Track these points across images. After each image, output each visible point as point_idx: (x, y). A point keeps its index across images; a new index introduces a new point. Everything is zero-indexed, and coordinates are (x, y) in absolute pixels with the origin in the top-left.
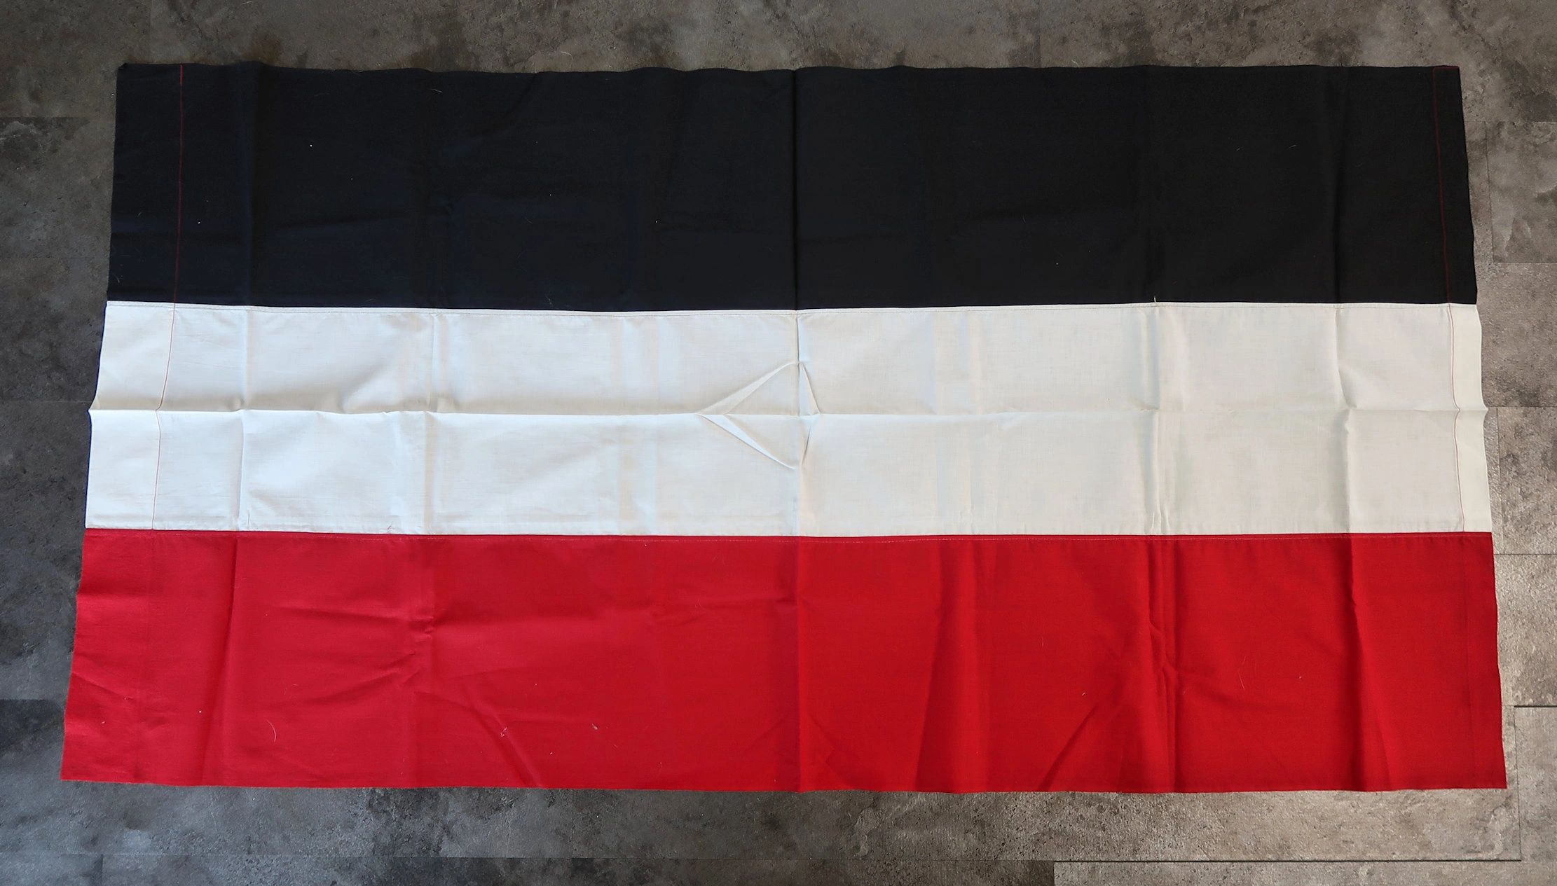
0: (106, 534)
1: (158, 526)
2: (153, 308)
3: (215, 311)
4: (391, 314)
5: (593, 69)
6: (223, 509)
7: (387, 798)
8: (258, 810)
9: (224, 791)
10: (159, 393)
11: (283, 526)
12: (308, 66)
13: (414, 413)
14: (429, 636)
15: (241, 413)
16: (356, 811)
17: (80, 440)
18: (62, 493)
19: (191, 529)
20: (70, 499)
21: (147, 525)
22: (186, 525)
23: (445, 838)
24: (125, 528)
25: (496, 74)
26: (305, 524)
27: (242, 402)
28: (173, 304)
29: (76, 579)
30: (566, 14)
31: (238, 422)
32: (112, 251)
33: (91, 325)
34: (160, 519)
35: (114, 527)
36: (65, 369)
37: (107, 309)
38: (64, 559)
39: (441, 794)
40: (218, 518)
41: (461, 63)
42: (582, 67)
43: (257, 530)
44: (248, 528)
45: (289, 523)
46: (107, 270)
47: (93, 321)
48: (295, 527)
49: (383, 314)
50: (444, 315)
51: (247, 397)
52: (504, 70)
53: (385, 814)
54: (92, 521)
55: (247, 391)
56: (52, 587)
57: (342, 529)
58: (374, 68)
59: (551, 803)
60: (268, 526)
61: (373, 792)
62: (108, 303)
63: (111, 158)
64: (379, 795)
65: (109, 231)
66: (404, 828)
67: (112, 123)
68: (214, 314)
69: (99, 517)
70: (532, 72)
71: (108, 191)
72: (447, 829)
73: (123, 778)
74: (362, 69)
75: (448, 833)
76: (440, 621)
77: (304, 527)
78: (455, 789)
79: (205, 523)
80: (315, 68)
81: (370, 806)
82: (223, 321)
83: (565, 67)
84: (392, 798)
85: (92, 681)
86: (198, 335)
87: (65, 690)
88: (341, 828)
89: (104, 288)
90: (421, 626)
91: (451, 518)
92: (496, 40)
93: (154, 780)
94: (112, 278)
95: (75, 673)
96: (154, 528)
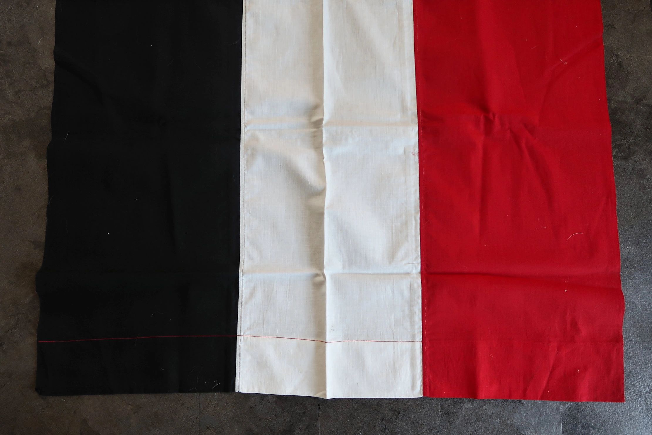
0: (427, 380)
1: (419, 337)
2: (241, 353)
3: (243, 303)
4: (245, 162)
5: (53, 22)
6: (404, 284)
7: (619, 146)
8: (636, 245)
9: (624, 273)
10: (311, 345)
11: (416, 236)
12: (43, 240)
13: (324, 136)
14: (497, 116)
15: (327, 272)
16: (630, 168)
17: (351, 408)
18: (394, 420)
19: (421, 310)
20: (399, 413)
21: (418, 346)
22: (417, 314)
23: (645, 102)
24: (422, 364)
25: (55, 94)
26: (413, 219)
27: (317, 275)
28: (237, 336)
29: (464, 403)
30: (9, 44)
31: (333, 276)
32: (193, 391)
33: (256, 406)
34: (414, 336)
35: (421, 373)
36: (292, 425)
37: (242, 391)
38: (448, 414)
39: (612, 106)
40: (411, 289)
41: (45, 122)
42: (52, 30)
43: (420, 256)
44: (418, 264)
45: (413, 231)
46: (209, 395)
47: (252, 403)
48: (416, 227)
49: (246, 168)
50: (246, 121)
51: (314, 271)
52: (52, 87)
53: (631, 147)
54: (417, 392)
55: (308, 271)
56: (471, 423)
57: (416, 191)
58: (46, 188)
59: (612, 26)
60: (417, 247)
61: (615, 157)
62: (237, 390)
63: (116, 397)
64: (617, 152)
65: (177, 395)
66: (640, 132)
67: (86, 397)
68: (246, 303)
69: (413, 387)
70: (54, 66)
71: (144, 399)
72: (638, 101)
73: (620, 351)
74: (47, 197)
75: (641, 100)
76: (484, 108)
77: (416, 220)
78: (608, 96)
79: (416, 298)
80: (45, 234)
81: (626, 159)
82: (252, 295)
83: (52, 42)
84: (618, 143)
85: (545, 383)
86: (263, 316)
87: (552, 405)
88: (644, 179)
89: (225, 396)
90: (489, 123)
91: (404, 109)
92: (27, 95)
93: (620, 327)
94: (216, 390)
95: (539, 398)
96: (421, 340)
